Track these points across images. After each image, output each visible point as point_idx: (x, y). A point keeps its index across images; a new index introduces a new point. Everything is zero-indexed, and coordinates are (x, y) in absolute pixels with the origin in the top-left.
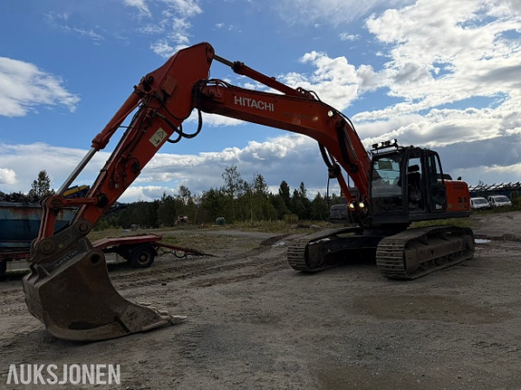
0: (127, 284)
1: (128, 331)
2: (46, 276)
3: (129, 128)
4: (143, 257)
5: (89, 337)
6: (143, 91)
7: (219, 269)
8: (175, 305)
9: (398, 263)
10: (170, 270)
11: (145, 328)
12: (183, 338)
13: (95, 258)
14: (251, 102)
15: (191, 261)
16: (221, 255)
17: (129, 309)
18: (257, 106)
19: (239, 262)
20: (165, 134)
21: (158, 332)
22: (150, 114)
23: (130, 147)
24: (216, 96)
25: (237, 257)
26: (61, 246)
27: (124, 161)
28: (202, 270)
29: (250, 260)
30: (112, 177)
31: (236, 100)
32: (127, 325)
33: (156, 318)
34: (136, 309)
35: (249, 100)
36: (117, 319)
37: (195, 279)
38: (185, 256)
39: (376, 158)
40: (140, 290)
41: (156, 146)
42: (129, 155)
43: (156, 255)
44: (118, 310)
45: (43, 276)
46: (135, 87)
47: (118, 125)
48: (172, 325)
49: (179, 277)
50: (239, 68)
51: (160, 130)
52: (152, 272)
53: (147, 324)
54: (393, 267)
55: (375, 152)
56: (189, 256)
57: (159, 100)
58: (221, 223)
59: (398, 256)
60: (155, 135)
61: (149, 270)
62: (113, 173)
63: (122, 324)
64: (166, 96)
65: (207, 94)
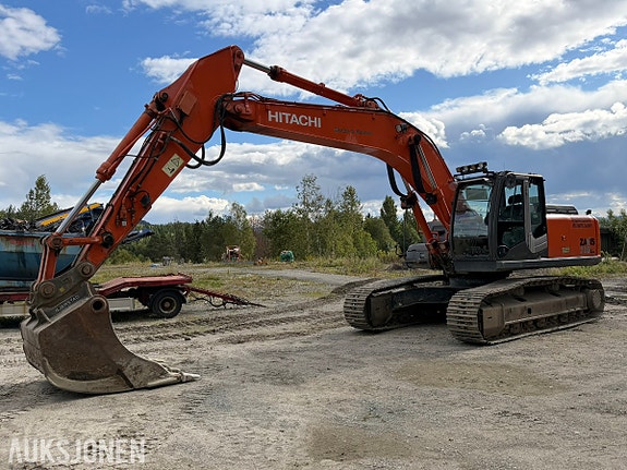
0: (143, 337)
1: (132, 386)
2: (45, 321)
3: (138, 157)
4: (167, 305)
5: (90, 390)
6: (155, 110)
7: (260, 324)
8: (192, 363)
9: (471, 323)
10: (200, 322)
11: (150, 384)
12: (190, 395)
13: (98, 305)
14: (290, 118)
15: (230, 311)
16: (272, 305)
17: (133, 363)
18: (299, 122)
19: (292, 315)
20: (181, 161)
21: (164, 389)
22: (163, 139)
23: (140, 179)
24: (244, 112)
25: (292, 309)
26: (62, 290)
27: (132, 195)
28: (240, 323)
29: (306, 313)
30: (119, 214)
31: (270, 116)
32: (130, 379)
33: (164, 373)
34: (142, 363)
35: (287, 115)
36: (120, 372)
37: (228, 334)
38: (224, 304)
39: (462, 186)
40: (157, 345)
41: (170, 175)
42: (138, 187)
43: (185, 302)
44: (121, 362)
45: (43, 321)
46: (147, 106)
47: (125, 154)
48: (181, 382)
49: (208, 332)
50: (277, 74)
51: (176, 156)
52: (178, 323)
53: (152, 380)
54: (465, 328)
55: (461, 177)
56: (229, 305)
57: (174, 121)
58: (287, 258)
59: (472, 314)
60: (169, 162)
61: (173, 321)
62: (120, 209)
63: (125, 378)
64: (182, 115)
65: (233, 111)
